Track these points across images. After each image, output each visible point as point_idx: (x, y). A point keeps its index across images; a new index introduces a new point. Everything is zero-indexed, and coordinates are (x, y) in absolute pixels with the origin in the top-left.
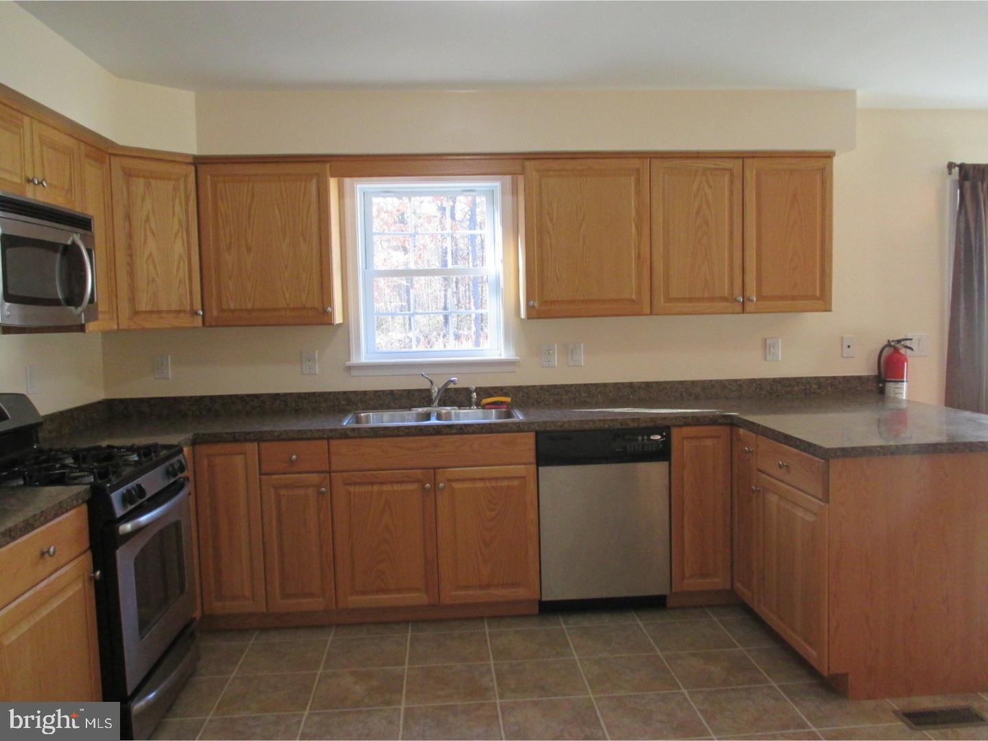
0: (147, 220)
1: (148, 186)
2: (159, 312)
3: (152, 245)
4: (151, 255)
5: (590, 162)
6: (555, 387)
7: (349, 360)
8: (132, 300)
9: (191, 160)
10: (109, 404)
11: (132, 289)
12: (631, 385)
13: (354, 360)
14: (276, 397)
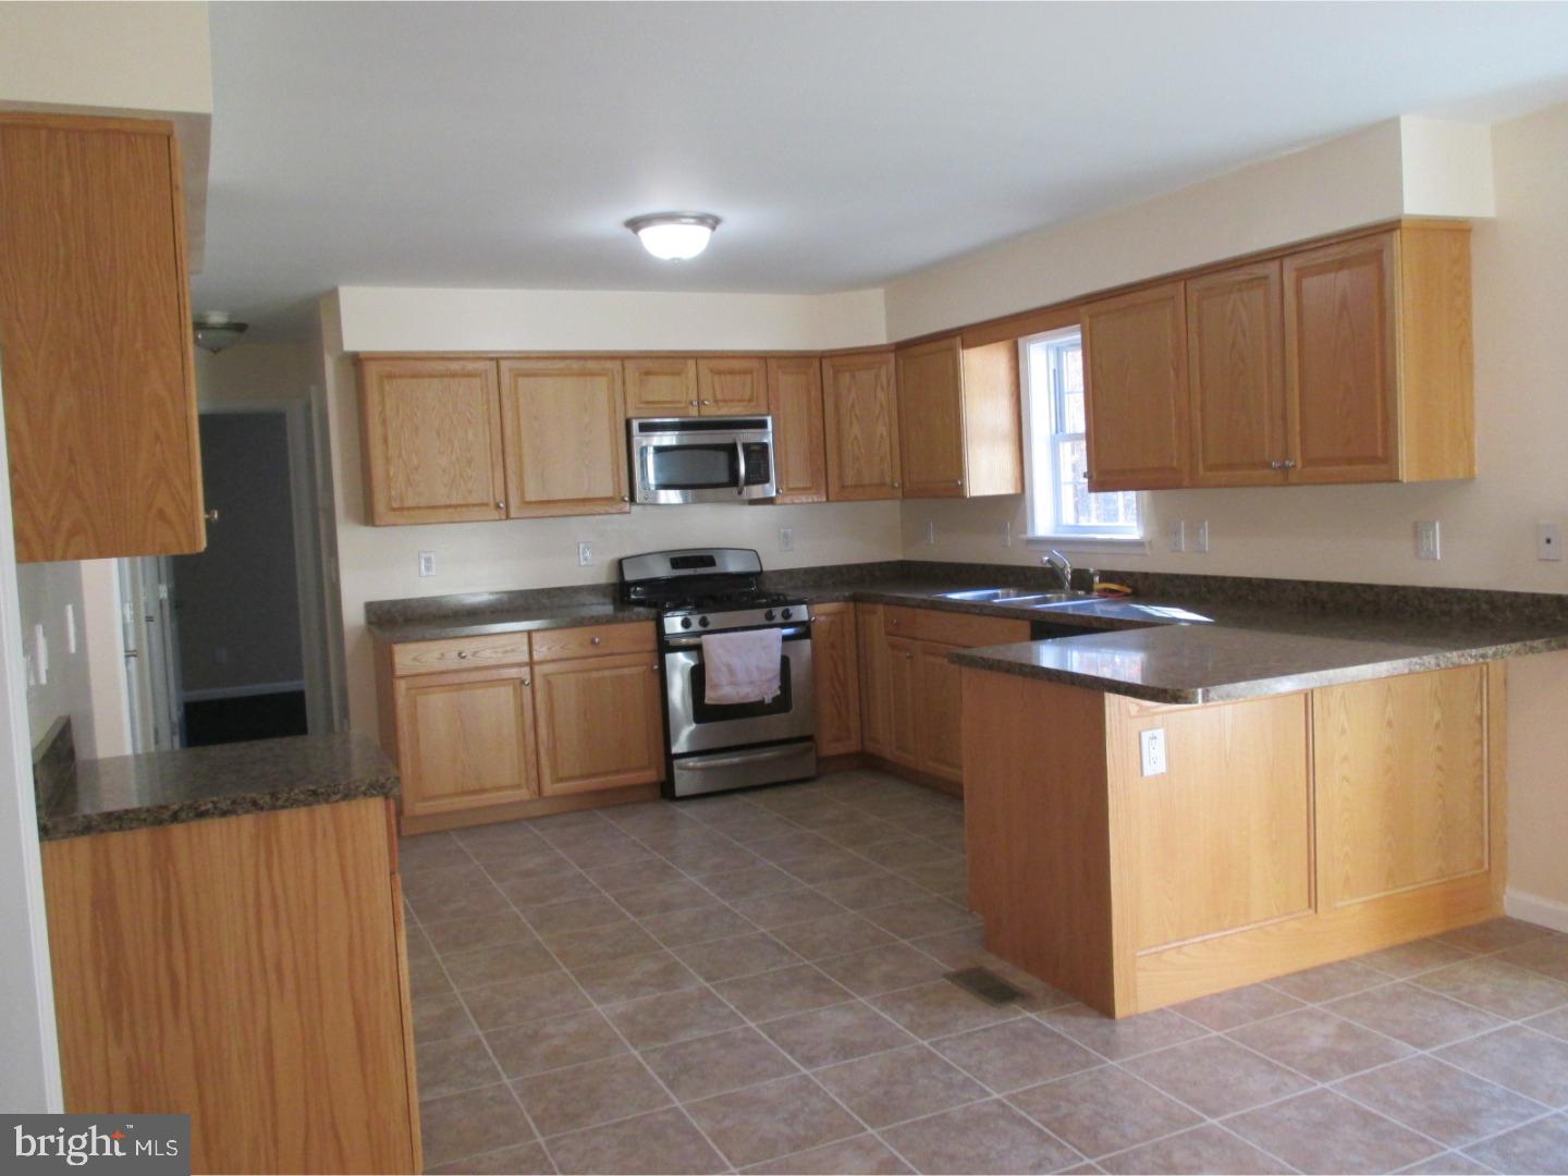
0: (853, 406)
1: (853, 377)
2: (863, 486)
3: (856, 430)
4: (856, 438)
5: (1129, 298)
6: (1177, 576)
7: (1026, 533)
8: (841, 477)
9: (893, 348)
10: (902, 564)
11: (841, 466)
12: (1249, 581)
13: (1029, 535)
14: (984, 567)
